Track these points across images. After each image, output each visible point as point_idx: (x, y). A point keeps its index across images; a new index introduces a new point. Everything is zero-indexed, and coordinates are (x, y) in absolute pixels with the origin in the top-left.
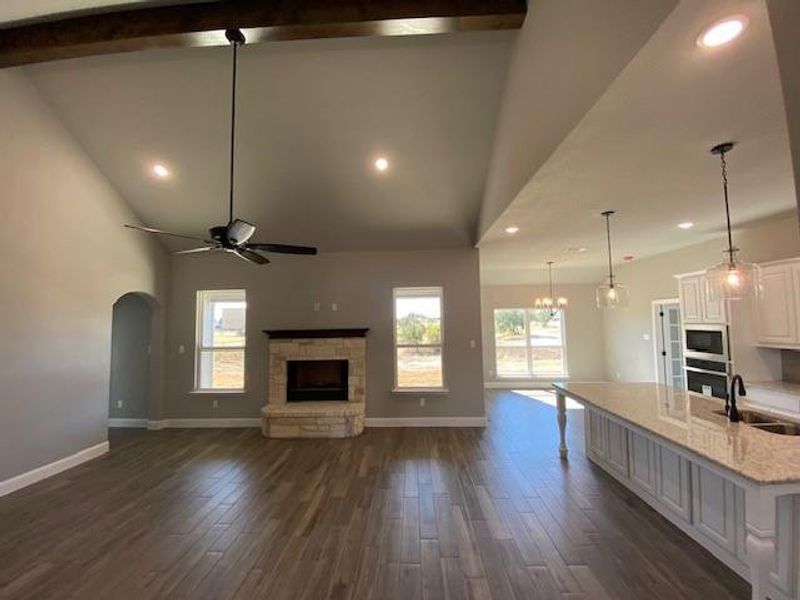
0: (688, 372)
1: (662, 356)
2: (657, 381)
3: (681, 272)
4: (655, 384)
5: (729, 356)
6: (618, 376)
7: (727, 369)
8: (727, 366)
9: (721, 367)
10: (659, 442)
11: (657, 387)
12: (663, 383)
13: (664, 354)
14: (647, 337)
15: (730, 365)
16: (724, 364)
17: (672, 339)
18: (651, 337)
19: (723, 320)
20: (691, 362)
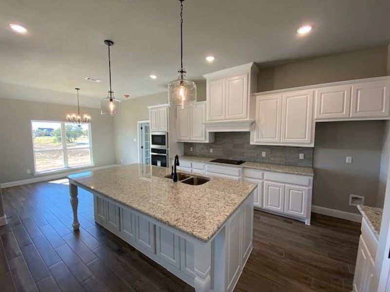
0: (152, 155)
1: (141, 149)
2: (139, 162)
3: (150, 105)
4: (138, 164)
5: (168, 146)
6: (122, 161)
7: (167, 152)
8: (167, 151)
9: (164, 151)
10: (137, 214)
11: (139, 165)
12: (141, 162)
13: (142, 147)
14: (135, 140)
15: (168, 150)
16: (166, 150)
17: (146, 141)
18: (137, 140)
19: (166, 130)
20: (153, 150)
